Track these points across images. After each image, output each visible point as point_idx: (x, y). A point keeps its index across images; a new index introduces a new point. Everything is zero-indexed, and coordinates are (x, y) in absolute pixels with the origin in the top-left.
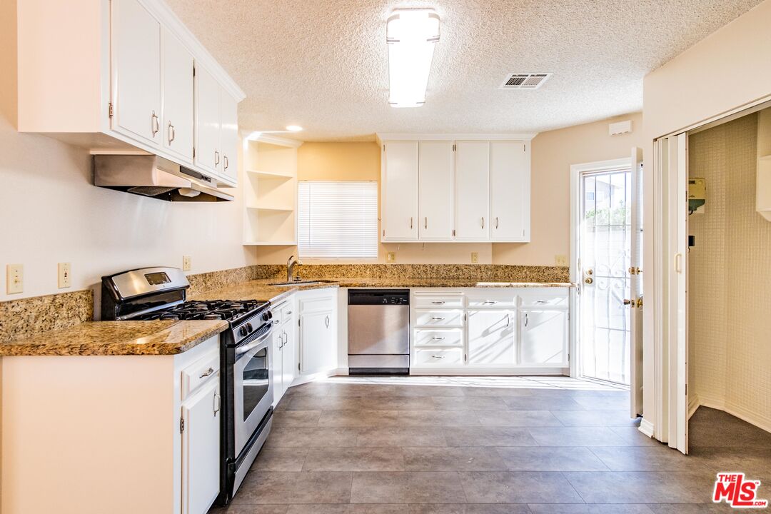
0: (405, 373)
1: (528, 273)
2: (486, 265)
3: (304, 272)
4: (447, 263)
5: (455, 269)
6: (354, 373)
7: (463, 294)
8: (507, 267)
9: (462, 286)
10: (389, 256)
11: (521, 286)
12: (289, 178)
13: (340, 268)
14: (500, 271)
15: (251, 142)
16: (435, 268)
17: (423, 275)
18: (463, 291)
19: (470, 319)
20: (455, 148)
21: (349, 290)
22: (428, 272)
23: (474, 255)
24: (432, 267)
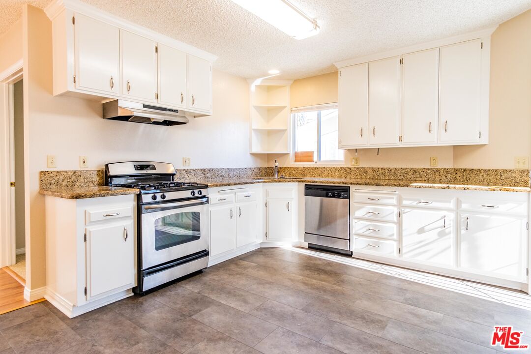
0: (349, 255)
1: (485, 176)
2: (445, 169)
3: (294, 172)
4: (404, 167)
5: (412, 172)
6: (311, 247)
7: (397, 193)
8: (465, 170)
9: (395, 185)
10: (354, 160)
11: (460, 189)
12: (284, 107)
13: (317, 170)
14: (458, 175)
16: (393, 171)
17: (382, 177)
18: (398, 190)
19: (404, 216)
20: (401, 62)
21: (306, 185)
22: (386, 174)
23: (433, 159)
24: (390, 170)
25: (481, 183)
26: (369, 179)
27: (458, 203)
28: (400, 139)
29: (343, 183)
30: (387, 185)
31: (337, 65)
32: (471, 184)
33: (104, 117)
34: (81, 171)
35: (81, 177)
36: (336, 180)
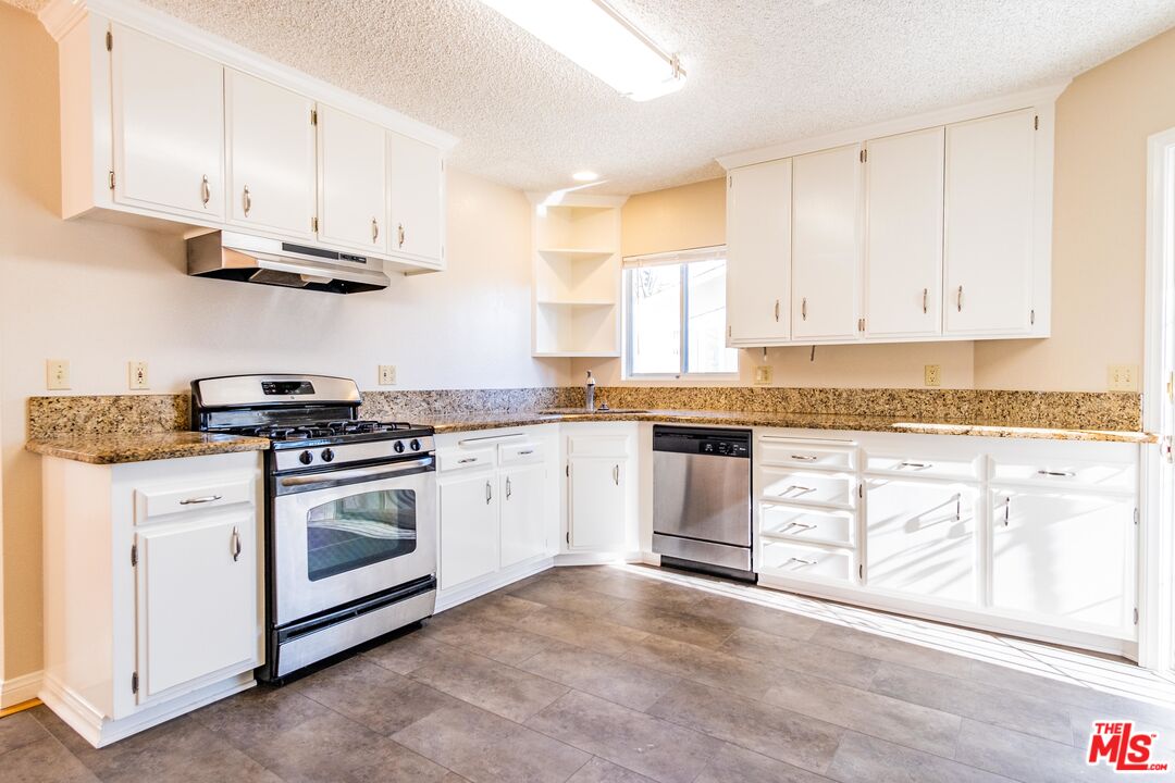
0: (751, 581)
1: (1043, 407)
2: (956, 392)
3: (629, 398)
4: (867, 387)
5: (885, 397)
6: (668, 564)
7: (854, 444)
8: (1000, 394)
9: (851, 428)
10: (760, 372)
11: (991, 434)
12: (606, 256)
13: (679, 394)
14: (986, 404)
15: (550, 209)
16: (845, 395)
17: (821, 408)
18: (856, 439)
19: (870, 494)
20: (863, 156)
21: (655, 426)
22: (831, 403)
23: (931, 371)
24: (837, 393)
25: (1035, 421)
26: (794, 412)
27: (988, 466)
28: (861, 326)
29: (738, 423)
30: (833, 427)
31: (724, 163)
32: (1014, 424)
33: (189, 271)
34: (132, 398)
35: (133, 411)
36: (722, 415)
